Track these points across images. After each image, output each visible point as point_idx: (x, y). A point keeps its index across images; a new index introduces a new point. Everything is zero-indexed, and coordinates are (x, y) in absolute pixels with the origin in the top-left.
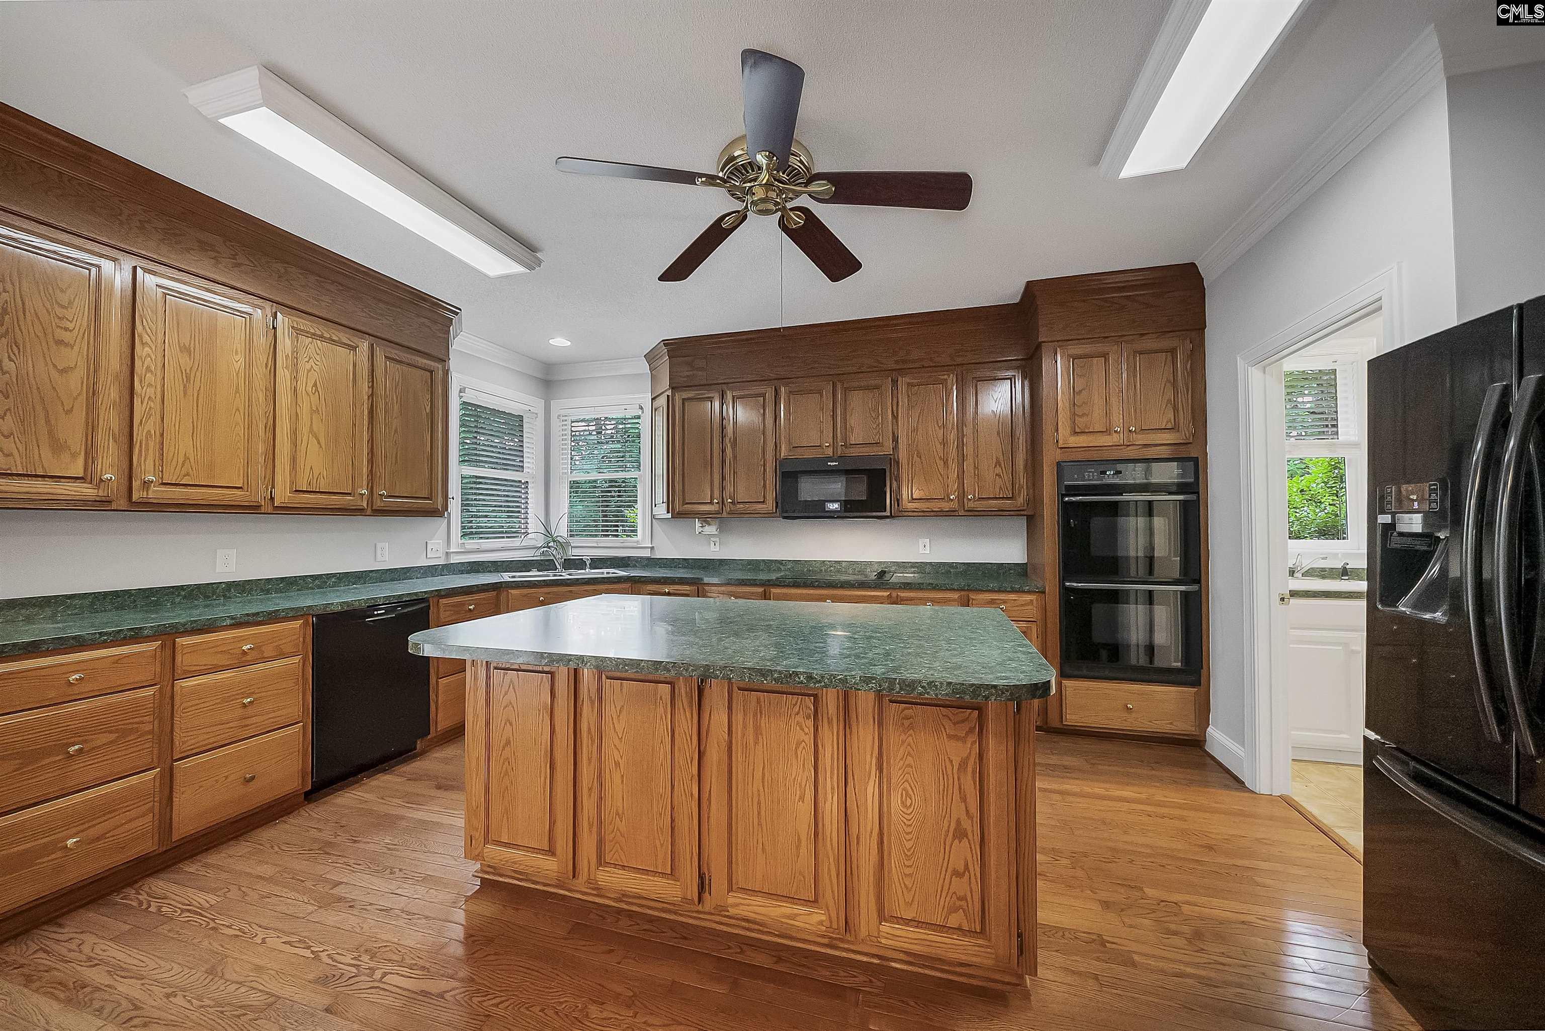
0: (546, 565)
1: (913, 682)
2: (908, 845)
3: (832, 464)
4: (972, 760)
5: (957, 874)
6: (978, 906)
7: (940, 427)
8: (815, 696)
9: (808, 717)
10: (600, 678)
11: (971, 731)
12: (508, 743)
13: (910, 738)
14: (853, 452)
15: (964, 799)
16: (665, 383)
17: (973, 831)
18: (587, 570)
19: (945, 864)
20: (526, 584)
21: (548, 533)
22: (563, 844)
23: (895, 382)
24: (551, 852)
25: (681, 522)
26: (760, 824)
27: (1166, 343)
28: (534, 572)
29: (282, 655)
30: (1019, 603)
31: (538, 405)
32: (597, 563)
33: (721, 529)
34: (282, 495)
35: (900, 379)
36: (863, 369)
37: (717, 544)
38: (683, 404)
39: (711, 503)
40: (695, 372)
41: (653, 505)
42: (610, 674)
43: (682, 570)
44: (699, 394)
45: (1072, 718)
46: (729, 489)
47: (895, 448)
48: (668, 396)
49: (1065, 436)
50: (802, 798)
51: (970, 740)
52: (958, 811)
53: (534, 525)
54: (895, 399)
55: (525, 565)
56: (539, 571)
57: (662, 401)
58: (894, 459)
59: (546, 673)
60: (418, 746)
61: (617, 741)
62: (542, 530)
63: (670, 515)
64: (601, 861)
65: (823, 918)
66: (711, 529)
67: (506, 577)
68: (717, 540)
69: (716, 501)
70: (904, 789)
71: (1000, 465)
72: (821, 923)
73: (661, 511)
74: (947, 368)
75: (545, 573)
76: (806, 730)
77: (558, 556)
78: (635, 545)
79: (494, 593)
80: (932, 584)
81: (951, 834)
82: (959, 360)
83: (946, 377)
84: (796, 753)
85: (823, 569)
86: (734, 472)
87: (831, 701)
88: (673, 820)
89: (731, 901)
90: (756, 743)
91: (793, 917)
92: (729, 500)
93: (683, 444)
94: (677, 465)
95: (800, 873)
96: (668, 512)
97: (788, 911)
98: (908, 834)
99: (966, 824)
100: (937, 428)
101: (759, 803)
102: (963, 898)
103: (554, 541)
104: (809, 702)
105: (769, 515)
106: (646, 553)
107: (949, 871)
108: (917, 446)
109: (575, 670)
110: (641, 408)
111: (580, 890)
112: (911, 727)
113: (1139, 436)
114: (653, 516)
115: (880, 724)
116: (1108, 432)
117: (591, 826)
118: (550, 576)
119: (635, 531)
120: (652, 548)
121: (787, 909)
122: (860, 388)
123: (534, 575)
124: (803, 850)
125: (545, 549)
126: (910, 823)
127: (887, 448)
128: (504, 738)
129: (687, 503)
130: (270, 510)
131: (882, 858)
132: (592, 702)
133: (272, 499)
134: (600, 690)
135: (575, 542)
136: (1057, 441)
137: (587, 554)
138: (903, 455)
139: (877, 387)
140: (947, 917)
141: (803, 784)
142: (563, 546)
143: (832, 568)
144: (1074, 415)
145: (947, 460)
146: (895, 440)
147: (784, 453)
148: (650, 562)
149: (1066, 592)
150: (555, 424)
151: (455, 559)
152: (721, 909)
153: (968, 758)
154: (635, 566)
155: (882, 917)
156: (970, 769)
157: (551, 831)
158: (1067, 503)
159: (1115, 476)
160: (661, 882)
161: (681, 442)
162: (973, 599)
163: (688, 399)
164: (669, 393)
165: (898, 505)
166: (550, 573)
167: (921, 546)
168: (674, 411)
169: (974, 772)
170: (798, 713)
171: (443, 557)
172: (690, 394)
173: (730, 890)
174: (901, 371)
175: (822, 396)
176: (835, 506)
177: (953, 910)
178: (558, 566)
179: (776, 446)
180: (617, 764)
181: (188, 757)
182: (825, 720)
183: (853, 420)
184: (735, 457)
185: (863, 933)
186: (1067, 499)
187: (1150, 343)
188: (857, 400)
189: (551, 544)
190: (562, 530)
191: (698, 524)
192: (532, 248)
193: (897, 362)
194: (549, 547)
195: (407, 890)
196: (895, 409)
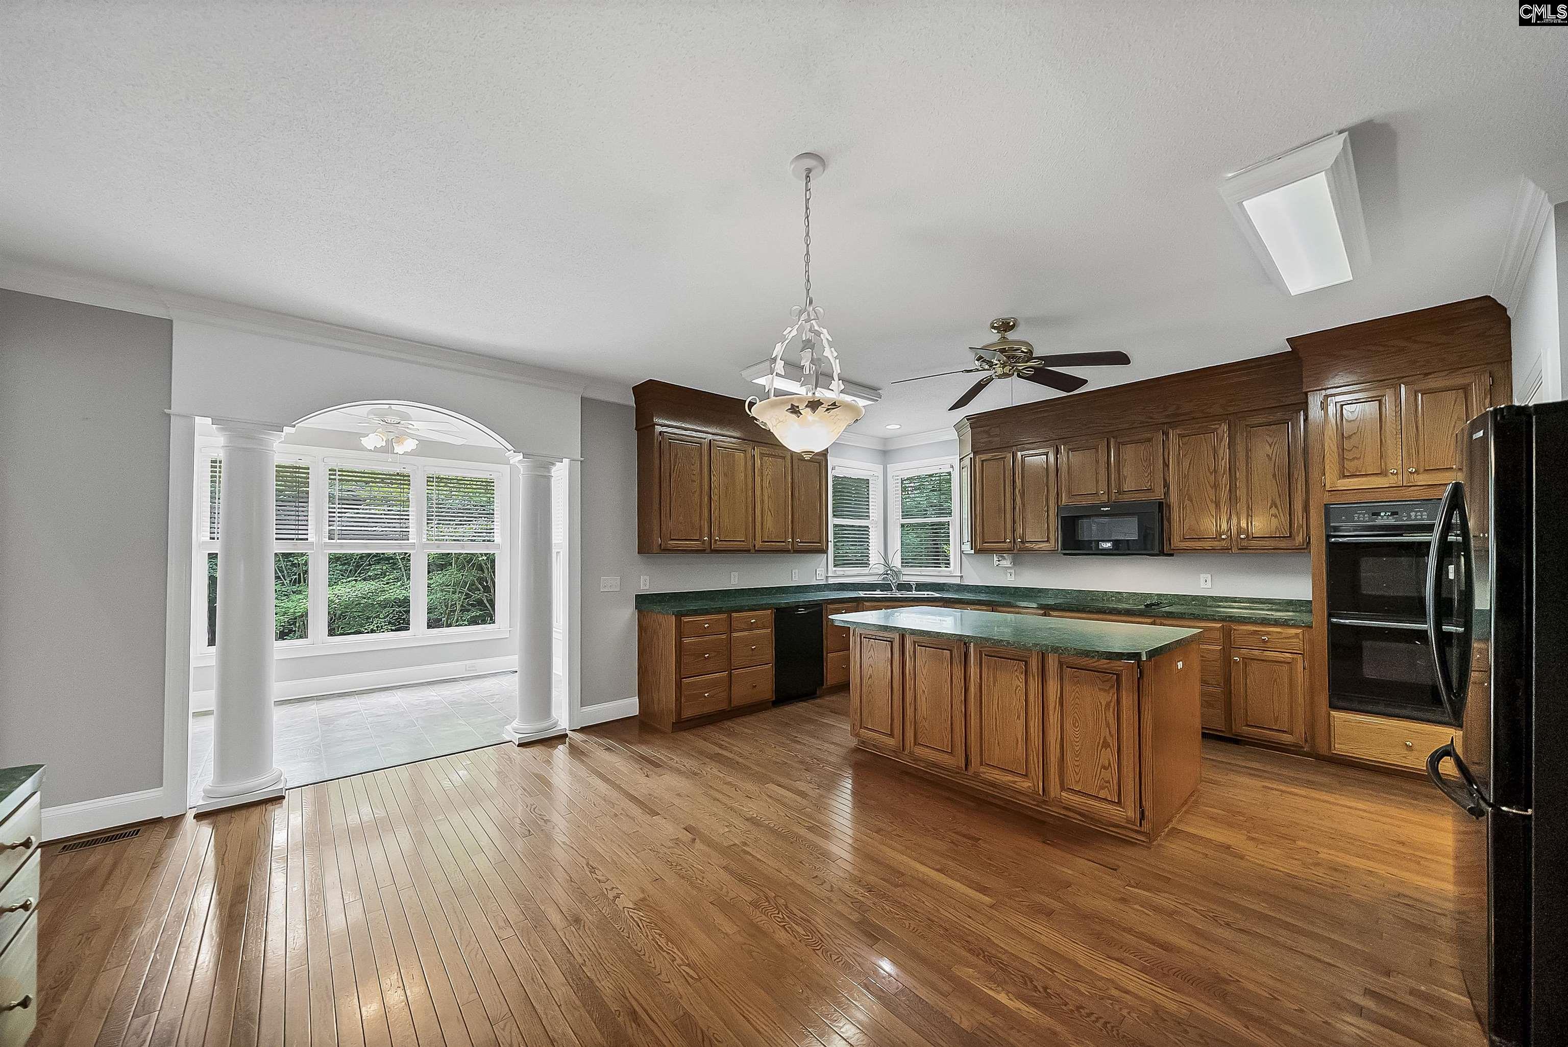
0: (886, 587)
1: (1058, 647)
2: (1077, 749)
3: (1104, 509)
4: (1112, 704)
5: (1104, 767)
6: (1116, 787)
7: (1211, 473)
8: (1026, 662)
9: (1022, 673)
10: (915, 645)
11: (1112, 687)
12: (871, 677)
13: (1078, 689)
14: (1126, 498)
15: (1108, 725)
16: (969, 449)
17: (1113, 745)
18: (914, 592)
19: (1098, 761)
20: (874, 599)
21: (886, 564)
22: (897, 731)
23: (1166, 434)
24: (891, 735)
25: (982, 557)
26: (996, 729)
27: (1459, 380)
28: (878, 592)
29: (764, 627)
30: (1283, 636)
31: (878, 469)
32: (920, 587)
33: (1015, 563)
34: (759, 544)
35: (1171, 431)
36: (1135, 425)
37: (1013, 575)
38: (982, 464)
39: (1005, 542)
40: (990, 439)
41: (962, 543)
42: (920, 644)
43: (984, 595)
44: (993, 456)
45: (1341, 748)
46: (1020, 531)
47: (1167, 494)
48: (971, 458)
49: (1332, 479)
50: (1018, 717)
51: (1111, 692)
52: (1105, 732)
53: (875, 557)
54: (1166, 450)
55: (872, 587)
56: (881, 591)
57: (967, 461)
58: (1167, 504)
59: (889, 641)
60: (818, 692)
61: (923, 680)
62: (882, 562)
63: (973, 552)
64: (916, 743)
65: (1030, 785)
66: (1006, 563)
67: (862, 594)
68: (1013, 571)
69: (1008, 540)
70: (1074, 717)
71: (1276, 507)
72: (1029, 787)
73: (967, 547)
74: (1220, 418)
75: (885, 593)
76: (1021, 680)
77: (894, 582)
78: (948, 574)
79: (855, 604)
80: (1194, 614)
81: (1100, 745)
82: (1231, 409)
83: (1217, 426)
84: (1016, 693)
85: (1105, 598)
86: (1023, 517)
87: (1034, 664)
88: (952, 724)
89: (981, 770)
90: (994, 686)
91: (1015, 782)
92: (1019, 540)
93: (983, 496)
94: (978, 512)
95: (1018, 759)
96: (972, 549)
97: (1012, 779)
98: (1076, 742)
99: (1109, 740)
100: (1208, 474)
101: (996, 719)
102: (1108, 782)
103: (891, 570)
104: (1023, 664)
105: (1053, 552)
106: (957, 581)
107: (1100, 766)
108: (1188, 490)
109: (903, 635)
110: (952, 467)
111: (905, 760)
112: (1078, 682)
113: (1421, 477)
114: (962, 552)
115: (1062, 679)
116: (1383, 473)
117: (911, 723)
118: (888, 594)
119: (949, 564)
120: (961, 577)
121: (1010, 778)
122: (1132, 442)
123: (878, 593)
124: (1020, 746)
125: (885, 576)
126: (1077, 736)
127: (1159, 494)
128: (869, 674)
129: (986, 543)
130: (754, 552)
131: (1063, 755)
132: (911, 659)
133: (755, 546)
134: (914, 652)
135: (906, 571)
136: (1325, 485)
137: (914, 580)
138: (1174, 498)
139: (1149, 440)
140: (1099, 792)
141: (1019, 710)
142: (897, 574)
143: (1113, 598)
144: (1342, 459)
145: (1219, 502)
146: (1166, 485)
147: (1064, 500)
148: (960, 588)
149: (1334, 629)
150: (890, 481)
151: (831, 581)
152: (976, 775)
153: (1111, 702)
154: (948, 590)
155: (1063, 789)
156: (1111, 710)
157: (891, 724)
158: (1333, 543)
159: (1390, 518)
160: (947, 756)
161: (981, 493)
162: (1235, 630)
163: (986, 460)
164: (972, 456)
165: (1170, 544)
166: (889, 593)
167: (1202, 581)
168: (975, 466)
169: (1114, 710)
170: (1016, 670)
171: (825, 580)
172: (989, 456)
173: (981, 764)
174: (1173, 425)
175: (1097, 451)
176: (1108, 545)
177: (1102, 788)
178: (894, 588)
179: (1058, 495)
180: (924, 691)
181: (737, 669)
182: (1031, 675)
183: (1127, 471)
184: (1023, 505)
185: (1052, 795)
186: (1333, 540)
187: (1433, 383)
188: (1129, 452)
189: (889, 572)
190: (897, 562)
191: (995, 559)
192: (874, 389)
193: (1168, 416)
194: (887, 574)
195: (826, 745)
196: (1166, 457)
